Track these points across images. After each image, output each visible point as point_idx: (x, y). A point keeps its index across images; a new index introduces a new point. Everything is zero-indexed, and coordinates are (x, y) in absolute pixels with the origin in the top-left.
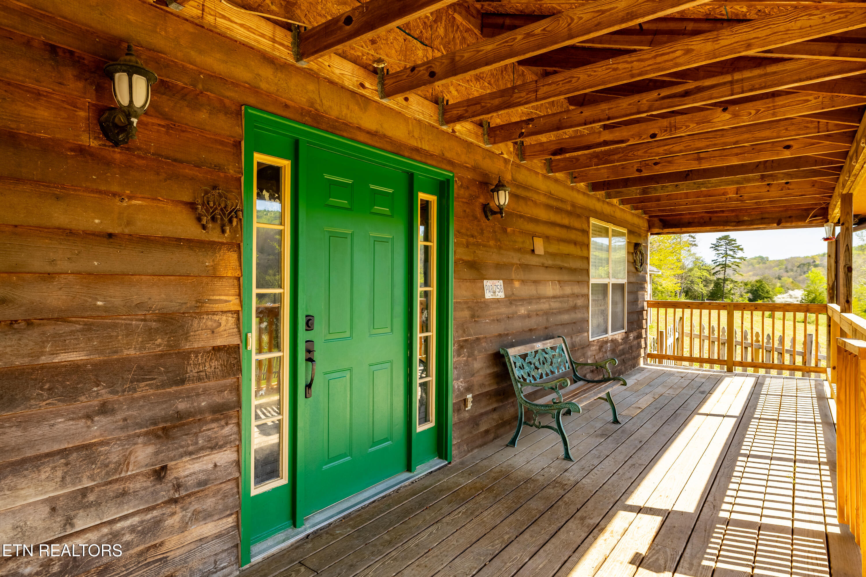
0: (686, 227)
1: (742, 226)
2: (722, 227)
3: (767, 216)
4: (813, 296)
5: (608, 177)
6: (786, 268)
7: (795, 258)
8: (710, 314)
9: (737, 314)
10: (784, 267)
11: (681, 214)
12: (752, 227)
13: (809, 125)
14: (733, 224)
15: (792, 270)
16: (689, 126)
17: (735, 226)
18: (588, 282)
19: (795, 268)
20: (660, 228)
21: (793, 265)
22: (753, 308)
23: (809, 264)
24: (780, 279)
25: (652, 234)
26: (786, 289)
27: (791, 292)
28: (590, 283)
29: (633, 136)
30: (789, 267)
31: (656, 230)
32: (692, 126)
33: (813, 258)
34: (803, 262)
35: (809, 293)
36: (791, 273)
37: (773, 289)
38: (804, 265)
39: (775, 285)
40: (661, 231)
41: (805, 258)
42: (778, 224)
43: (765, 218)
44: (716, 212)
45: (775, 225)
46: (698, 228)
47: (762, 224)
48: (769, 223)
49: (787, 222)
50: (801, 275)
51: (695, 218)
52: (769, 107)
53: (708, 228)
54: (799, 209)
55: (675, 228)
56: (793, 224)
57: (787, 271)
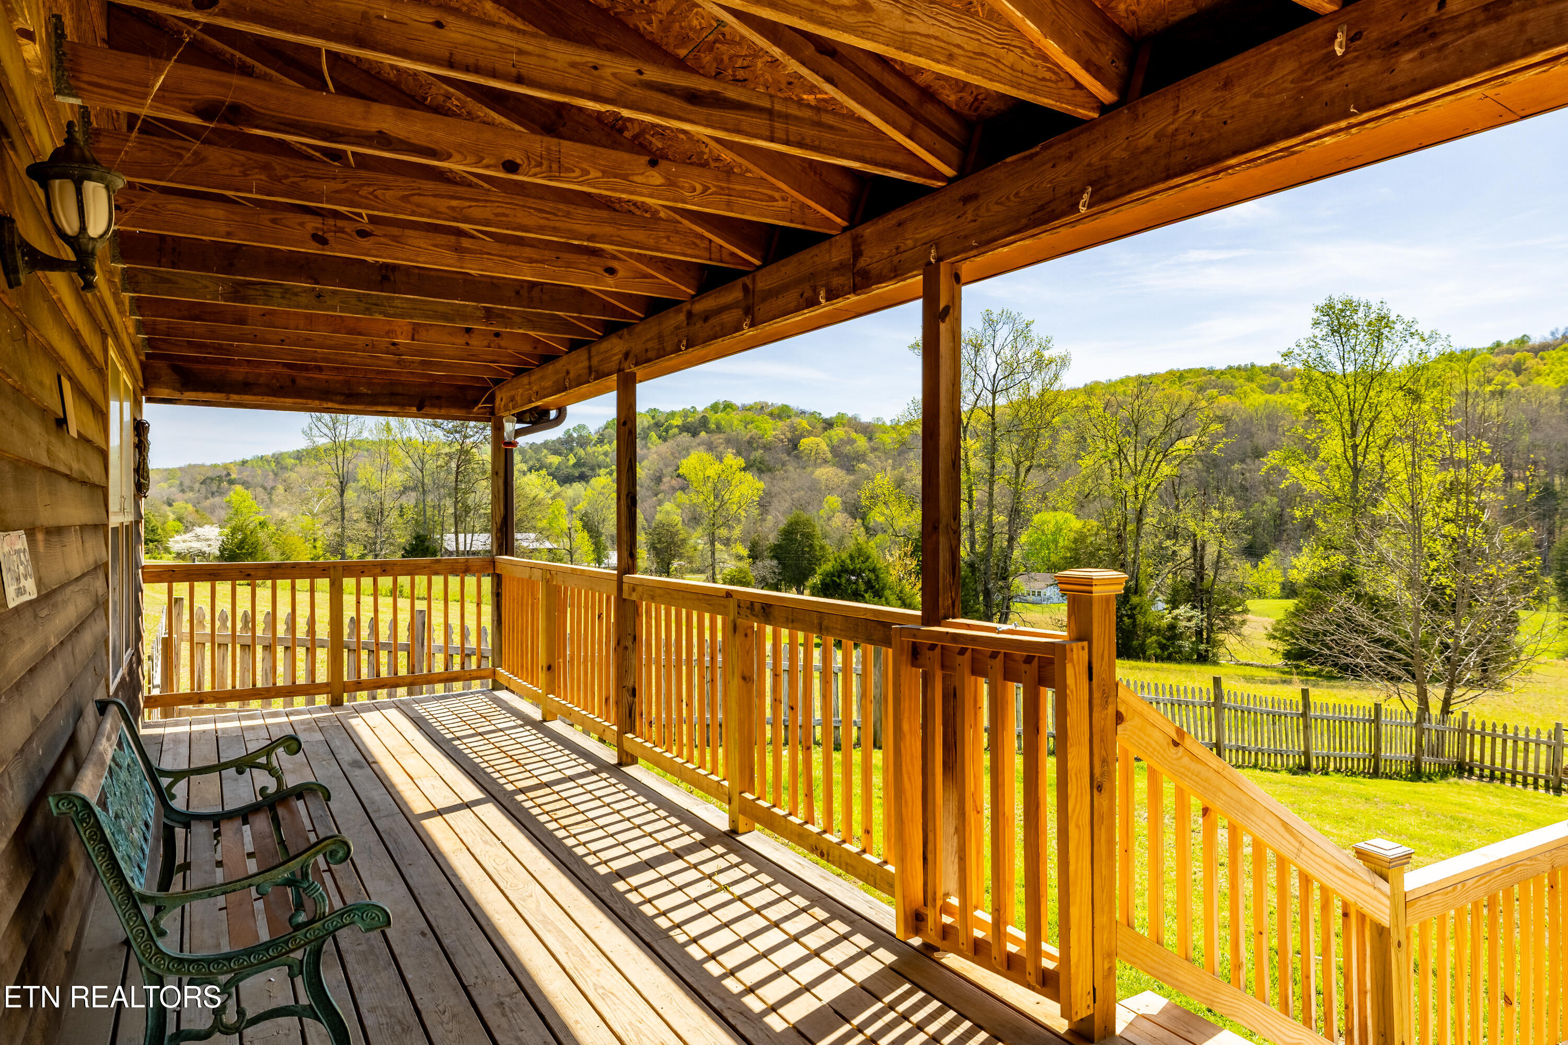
0: (238, 393)
1: (356, 404)
2: (317, 402)
3: (400, 390)
4: (240, 536)
5: (229, 235)
6: (181, 484)
7: (195, 466)
8: (293, 588)
9: (349, 583)
10: (178, 482)
11: (227, 362)
12: (374, 409)
13: (698, 242)
14: (338, 398)
15: (192, 489)
16: (589, 173)
17: (343, 403)
18: (107, 525)
19: (197, 486)
20: (174, 389)
21: (193, 480)
22: (378, 570)
23: (220, 479)
24: (170, 505)
25: (149, 400)
26: (186, 525)
27: (198, 530)
28: (111, 526)
29: (462, 149)
30: (187, 482)
31: (165, 393)
32: (594, 174)
33: (225, 467)
34: (210, 474)
35: (234, 531)
36: (190, 495)
37: (164, 523)
38: (212, 479)
39: (165, 516)
40: (177, 395)
41: (214, 466)
42: (419, 409)
43: (398, 394)
44: (306, 368)
45: (414, 409)
46: (266, 398)
47: (391, 404)
48: (403, 405)
49: (433, 406)
50: (206, 498)
51: (260, 375)
52: (722, 188)
53: (289, 401)
54: (451, 385)
55: (212, 391)
56: (443, 412)
57: (183, 491)
